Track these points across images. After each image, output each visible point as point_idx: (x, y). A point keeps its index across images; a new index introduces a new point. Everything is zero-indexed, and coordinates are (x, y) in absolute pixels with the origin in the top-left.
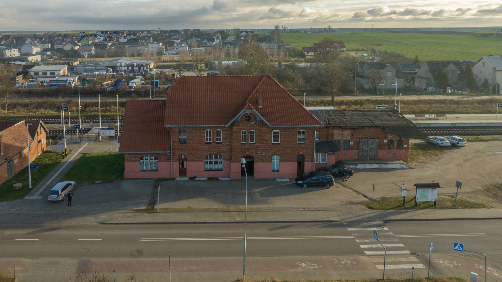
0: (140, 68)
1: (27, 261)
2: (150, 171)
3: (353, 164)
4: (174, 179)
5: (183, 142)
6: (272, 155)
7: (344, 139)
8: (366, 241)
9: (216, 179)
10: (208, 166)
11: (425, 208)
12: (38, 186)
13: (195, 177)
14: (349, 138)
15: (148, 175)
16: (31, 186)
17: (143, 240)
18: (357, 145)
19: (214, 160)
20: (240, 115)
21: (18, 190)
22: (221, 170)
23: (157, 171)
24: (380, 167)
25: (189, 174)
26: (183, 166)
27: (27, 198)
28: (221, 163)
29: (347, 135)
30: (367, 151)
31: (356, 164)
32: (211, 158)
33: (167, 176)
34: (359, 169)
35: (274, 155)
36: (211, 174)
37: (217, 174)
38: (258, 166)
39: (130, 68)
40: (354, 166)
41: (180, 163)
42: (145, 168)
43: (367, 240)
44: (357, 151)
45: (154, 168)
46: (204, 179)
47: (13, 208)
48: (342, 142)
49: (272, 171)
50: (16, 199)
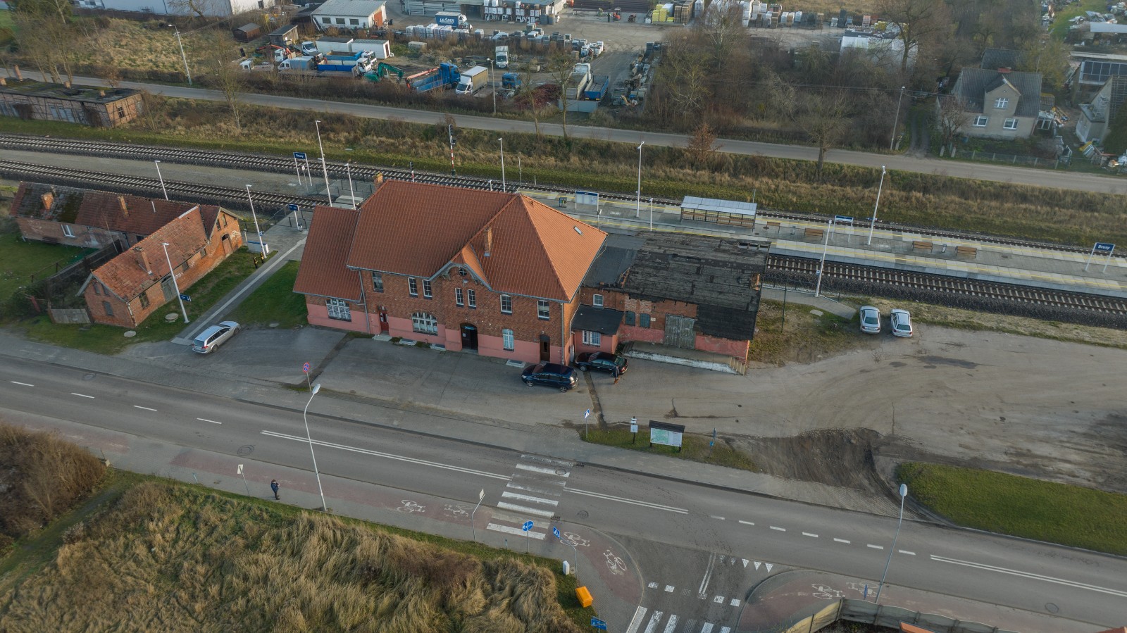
0: (527, 13)
1: (132, 438)
2: (341, 319)
3: (646, 353)
4: (370, 336)
5: (379, 288)
6: (502, 328)
7: (642, 311)
8: (519, 488)
9: (428, 346)
10: (418, 325)
11: (659, 453)
12: (198, 321)
13: (401, 338)
14: (649, 311)
15: (338, 325)
16: (187, 321)
17: (265, 432)
18: (662, 324)
19: (425, 320)
20: (447, 268)
21: (170, 324)
22: (436, 335)
23: (350, 321)
24: (689, 364)
25: (393, 333)
26: (385, 320)
27: (176, 340)
28: (435, 324)
29: (645, 307)
30: (678, 334)
31: (650, 354)
32: (421, 316)
33: (363, 330)
34: (654, 361)
35: (506, 328)
36: (422, 338)
37: (431, 339)
38: (482, 339)
39: (509, 11)
40: (647, 356)
41: (380, 316)
42: (334, 315)
43: (522, 486)
44: (662, 332)
45: (346, 317)
46: (409, 343)
47: (152, 355)
48: (637, 315)
49: (505, 349)
50: (162, 340)
